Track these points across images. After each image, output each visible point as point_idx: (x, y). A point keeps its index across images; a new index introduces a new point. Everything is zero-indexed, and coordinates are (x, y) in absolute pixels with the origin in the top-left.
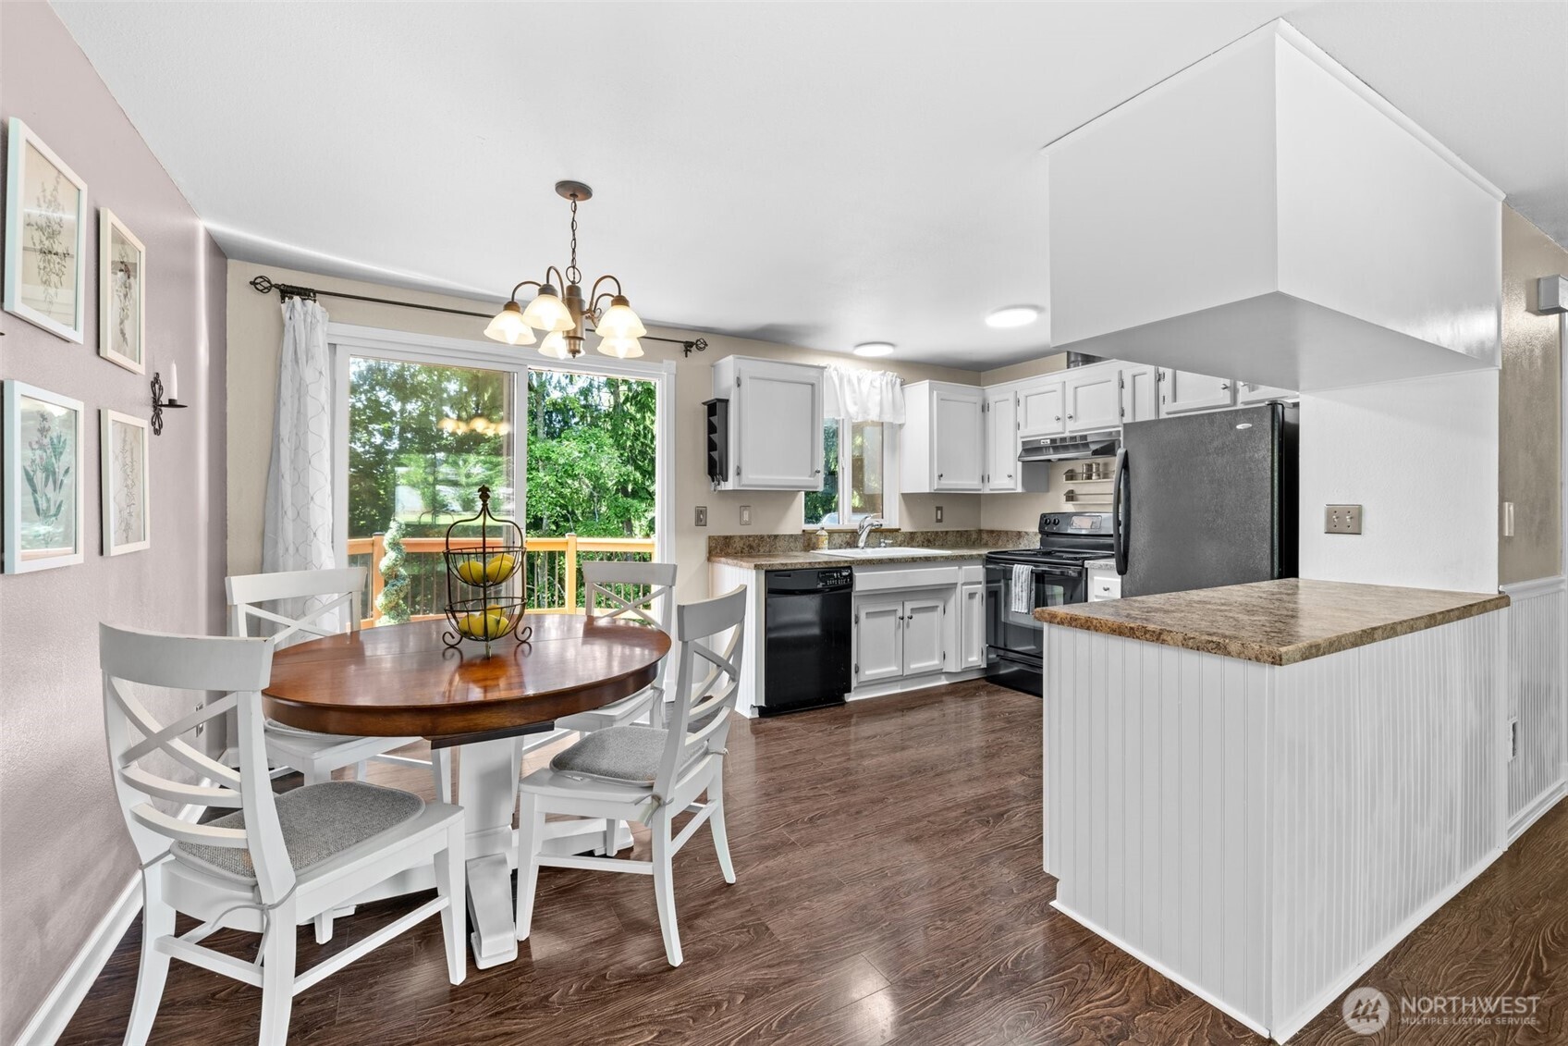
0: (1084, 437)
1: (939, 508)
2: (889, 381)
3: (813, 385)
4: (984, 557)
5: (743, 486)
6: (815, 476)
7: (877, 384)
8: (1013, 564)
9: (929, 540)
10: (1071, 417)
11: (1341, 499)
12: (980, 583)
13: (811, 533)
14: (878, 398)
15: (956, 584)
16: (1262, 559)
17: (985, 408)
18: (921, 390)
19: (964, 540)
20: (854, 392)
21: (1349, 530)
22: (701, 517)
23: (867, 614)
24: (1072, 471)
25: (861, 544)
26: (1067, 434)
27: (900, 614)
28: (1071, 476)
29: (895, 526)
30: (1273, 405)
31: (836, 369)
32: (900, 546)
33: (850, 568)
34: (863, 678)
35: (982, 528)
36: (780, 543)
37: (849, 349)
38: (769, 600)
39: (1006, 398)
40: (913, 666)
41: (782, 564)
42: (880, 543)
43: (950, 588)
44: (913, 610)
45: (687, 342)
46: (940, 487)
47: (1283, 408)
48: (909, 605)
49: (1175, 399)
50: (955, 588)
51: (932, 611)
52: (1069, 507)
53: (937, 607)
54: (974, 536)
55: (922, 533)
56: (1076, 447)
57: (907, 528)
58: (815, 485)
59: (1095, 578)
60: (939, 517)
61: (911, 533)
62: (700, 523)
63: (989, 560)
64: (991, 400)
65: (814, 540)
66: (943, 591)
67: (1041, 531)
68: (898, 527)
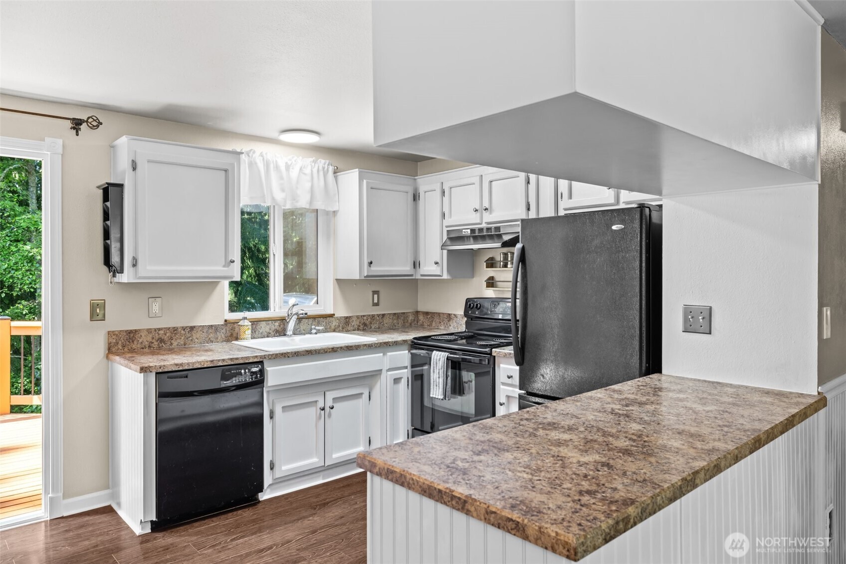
0: (498, 229)
1: (375, 292)
2: (321, 168)
3: (226, 171)
4: (409, 342)
5: (140, 278)
6: (229, 266)
7: (308, 171)
8: (432, 351)
9: (365, 325)
10: (486, 209)
11: (696, 301)
12: (406, 367)
13: (234, 323)
14: (308, 185)
15: (381, 370)
16: (632, 356)
17: (416, 197)
18: (351, 178)
19: (401, 321)
20: (281, 178)
21: (702, 329)
22: (97, 311)
23: (283, 407)
24: (492, 259)
25: (289, 332)
26: (484, 225)
27: (321, 404)
28: (491, 263)
29: (330, 311)
30: (642, 207)
31: (261, 155)
32: (334, 331)
33: (261, 363)
34: (278, 474)
35: (419, 310)
36: (196, 335)
37: (274, 134)
38: (160, 404)
39: (433, 188)
40: (335, 456)
41: (177, 365)
42: (311, 330)
43: (373, 376)
44: (335, 400)
45: (74, 119)
46: (370, 274)
47: (650, 209)
48: (330, 395)
49: (570, 197)
50: (380, 374)
51: (357, 398)
52: (490, 293)
53: (362, 394)
54: (411, 318)
55: (358, 317)
56: (491, 237)
57: (342, 312)
58: (230, 274)
59: (502, 365)
60: (376, 301)
61: (347, 318)
62: (96, 318)
63: (415, 344)
64: (421, 190)
65: (237, 329)
66: (369, 377)
67: (466, 314)
68: (332, 313)
